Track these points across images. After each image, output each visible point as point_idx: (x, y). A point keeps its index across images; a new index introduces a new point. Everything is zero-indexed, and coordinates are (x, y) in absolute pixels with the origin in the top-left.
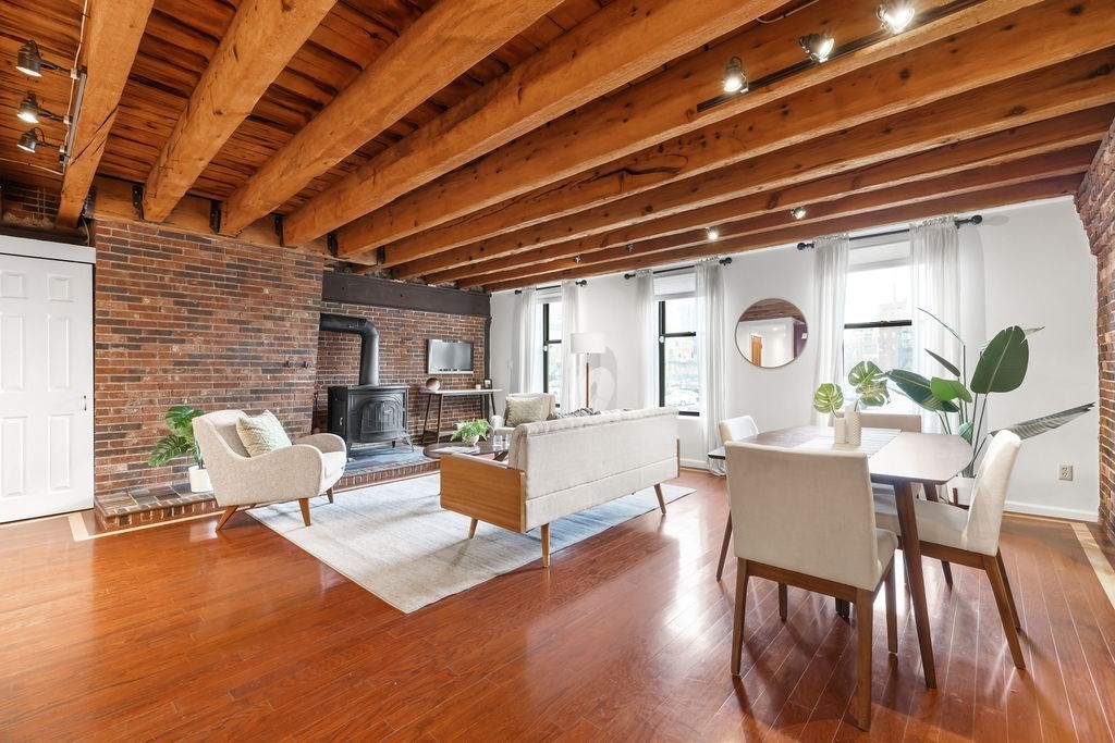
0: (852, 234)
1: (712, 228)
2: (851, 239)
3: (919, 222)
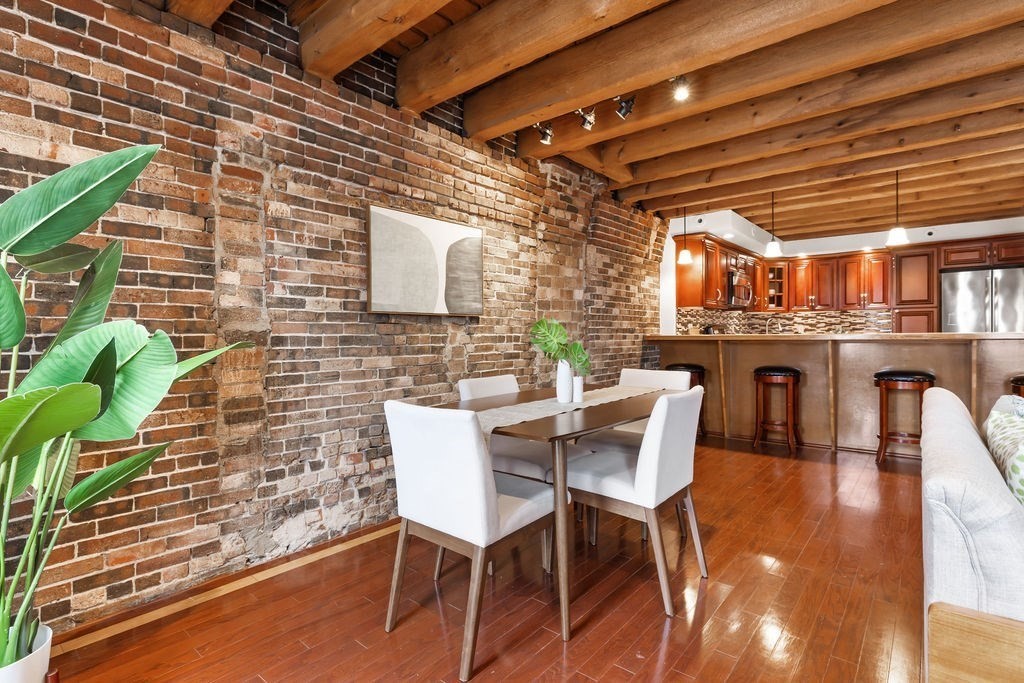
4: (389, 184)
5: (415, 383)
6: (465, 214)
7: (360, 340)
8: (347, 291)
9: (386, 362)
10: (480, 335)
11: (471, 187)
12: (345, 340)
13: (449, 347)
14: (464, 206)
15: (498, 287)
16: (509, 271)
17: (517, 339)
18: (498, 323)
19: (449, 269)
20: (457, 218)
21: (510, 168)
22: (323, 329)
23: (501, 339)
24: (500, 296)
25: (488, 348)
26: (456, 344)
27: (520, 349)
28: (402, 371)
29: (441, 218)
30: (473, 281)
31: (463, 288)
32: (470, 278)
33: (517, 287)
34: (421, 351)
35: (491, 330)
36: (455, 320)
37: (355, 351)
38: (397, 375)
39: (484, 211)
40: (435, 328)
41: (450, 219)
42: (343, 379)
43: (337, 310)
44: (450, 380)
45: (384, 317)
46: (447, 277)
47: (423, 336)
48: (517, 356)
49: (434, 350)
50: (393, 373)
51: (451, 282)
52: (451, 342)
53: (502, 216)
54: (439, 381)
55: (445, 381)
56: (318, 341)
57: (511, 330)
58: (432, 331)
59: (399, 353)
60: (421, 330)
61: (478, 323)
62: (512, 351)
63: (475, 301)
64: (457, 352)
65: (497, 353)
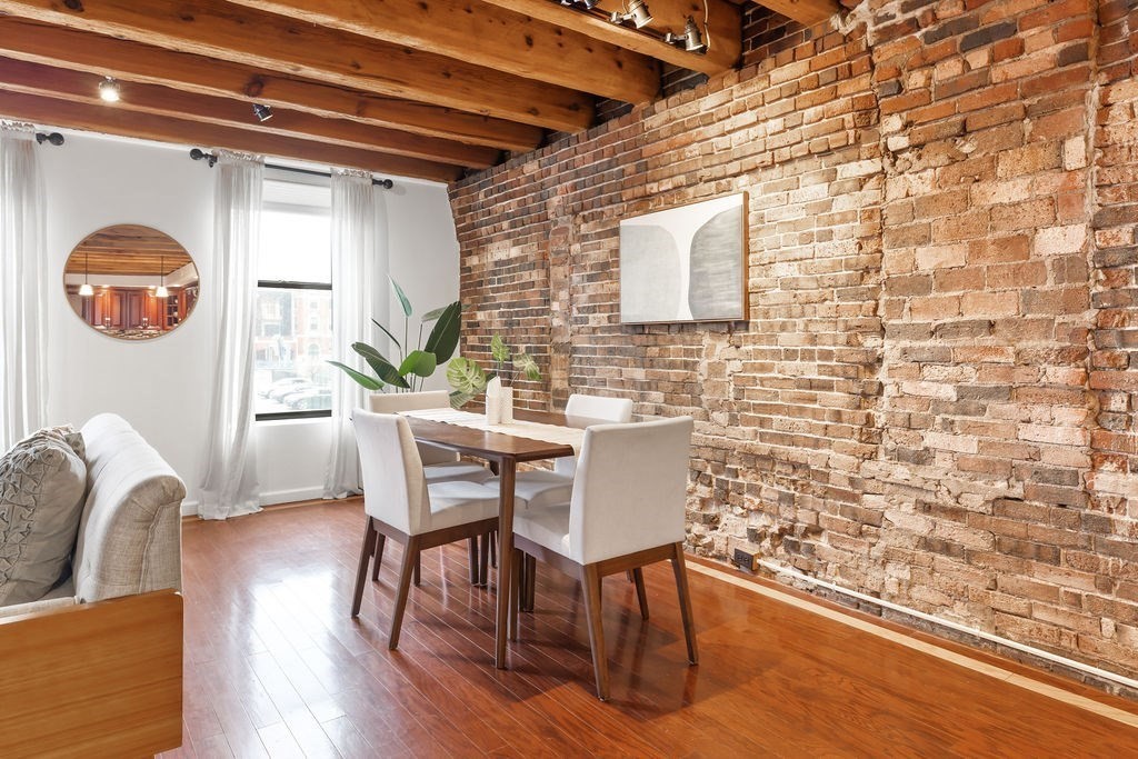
0: (269, 160)
1: (116, 82)
2: (267, 166)
3: (341, 170)
4: (638, 191)
5: (665, 402)
6: (723, 181)
7: (621, 351)
8: (612, 305)
9: (640, 374)
10: (750, 347)
11: (722, 142)
12: (611, 351)
13: (704, 363)
14: (718, 171)
15: (783, 271)
16: (808, 239)
17: (827, 355)
18: (783, 328)
19: (694, 262)
20: (714, 190)
21: (776, 74)
22: (597, 340)
23: (791, 355)
24: (789, 285)
25: (763, 368)
26: (715, 359)
27: (833, 374)
28: (654, 386)
29: (695, 200)
30: (729, 272)
31: (713, 285)
32: (723, 268)
33: (827, 262)
34: (672, 365)
35: (772, 339)
36: (714, 327)
37: (616, 361)
38: (650, 389)
39: (749, 163)
40: (688, 338)
41: (708, 197)
42: (610, 386)
43: (605, 323)
44: (705, 405)
45: (640, 328)
46: (692, 273)
47: (676, 349)
48: (828, 387)
49: (686, 365)
50: (646, 387)
51: (697, 278)
52: (707, 356)
53: (786, 153)
54: (693, 405)
55: (700, 405)
56: (594, 351)
57: (813, 339)
58: (684, 342)
59: (652, 367)
60: (672, 341)
61: (747, 329)
62: (815, 376)
63: (729, 300)
64: (716, 369)
65: (780, 376)
